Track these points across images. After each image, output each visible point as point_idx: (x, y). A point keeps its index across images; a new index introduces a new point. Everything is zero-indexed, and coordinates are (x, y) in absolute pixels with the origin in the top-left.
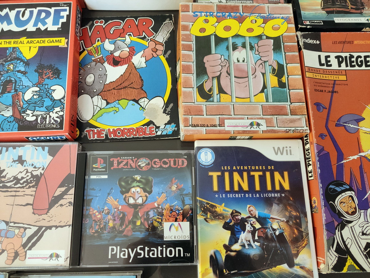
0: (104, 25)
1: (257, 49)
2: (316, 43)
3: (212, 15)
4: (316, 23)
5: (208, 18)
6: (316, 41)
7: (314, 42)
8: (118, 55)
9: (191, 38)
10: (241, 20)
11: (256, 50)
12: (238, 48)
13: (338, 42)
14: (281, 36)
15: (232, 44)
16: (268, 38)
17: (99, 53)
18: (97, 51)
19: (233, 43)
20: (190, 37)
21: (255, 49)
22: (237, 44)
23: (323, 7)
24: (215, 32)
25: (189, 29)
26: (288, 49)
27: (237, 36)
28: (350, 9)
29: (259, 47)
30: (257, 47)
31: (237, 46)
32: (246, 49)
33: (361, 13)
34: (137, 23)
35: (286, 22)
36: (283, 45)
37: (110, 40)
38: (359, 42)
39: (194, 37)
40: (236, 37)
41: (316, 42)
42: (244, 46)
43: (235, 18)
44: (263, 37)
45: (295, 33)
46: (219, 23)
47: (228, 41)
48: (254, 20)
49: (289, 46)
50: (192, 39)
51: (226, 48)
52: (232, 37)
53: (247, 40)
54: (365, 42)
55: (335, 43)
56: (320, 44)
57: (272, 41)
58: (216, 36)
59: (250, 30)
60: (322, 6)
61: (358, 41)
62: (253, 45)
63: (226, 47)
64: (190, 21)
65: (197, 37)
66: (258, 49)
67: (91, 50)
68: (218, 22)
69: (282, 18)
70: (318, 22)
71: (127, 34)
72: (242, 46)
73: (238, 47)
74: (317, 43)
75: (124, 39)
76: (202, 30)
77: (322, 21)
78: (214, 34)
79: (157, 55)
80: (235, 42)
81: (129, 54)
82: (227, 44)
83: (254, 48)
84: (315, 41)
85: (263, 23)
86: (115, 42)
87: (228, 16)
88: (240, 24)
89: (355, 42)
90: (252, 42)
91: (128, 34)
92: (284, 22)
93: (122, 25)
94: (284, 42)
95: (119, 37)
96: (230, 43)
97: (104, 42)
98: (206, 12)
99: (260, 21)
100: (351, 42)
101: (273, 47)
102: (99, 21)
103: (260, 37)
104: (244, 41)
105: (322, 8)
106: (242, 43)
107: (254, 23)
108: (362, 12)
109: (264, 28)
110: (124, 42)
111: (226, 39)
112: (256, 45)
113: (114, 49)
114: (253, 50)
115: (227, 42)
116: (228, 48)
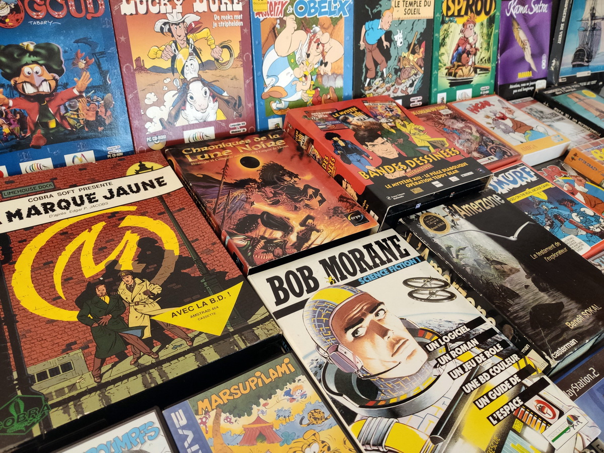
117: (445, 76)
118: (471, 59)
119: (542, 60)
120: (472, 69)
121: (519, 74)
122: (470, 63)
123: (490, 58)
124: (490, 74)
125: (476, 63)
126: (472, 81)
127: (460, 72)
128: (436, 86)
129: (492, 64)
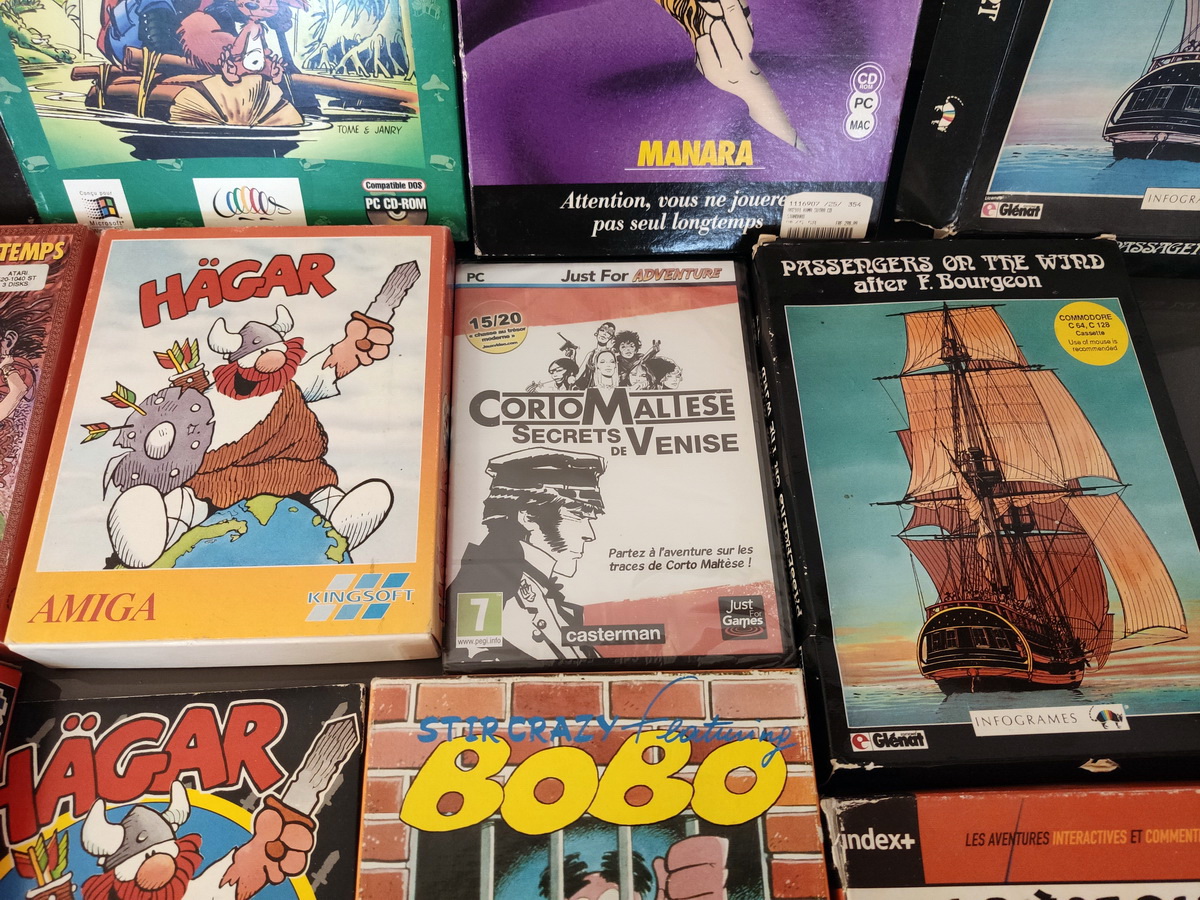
0: (97, 735)
1: (662, 886)
2: (900, 847)
3: (492, 733)
4: (900, 741)
5: (476, 745)
6: (898, 836)
7: (890, 841)
8: (132, 877)
9: (403, 844)
10: (602, 751)
11: (658, 889)
12: (588, 882)
13: (987, 839)
14: (760, 820)
15: (566, 863)
16: (709, 829)
17: (57, 865)
18: (53, 859)
19: (568, 859)
20: (399, 839)
21: (654, 884)
22: (583, 865)
23: (928, 662)
24: (498, 811)
25: (398, 799)
26: (788, 882)
27: (586, 824)
28: (1030, 669)
29: (670, 873)
30: (662, 874)
31: (586, 874)
32: (618, 883)
33: (1074, 686)
34: (222, 727)
35: (779, 752)
36: (769, 862)
37: (110, 805)
38: (1072, 837)
39: (415, 833)
40: (582, 829)
41: (899, 841)
42: (611, 873)
43: (581, 742)
44: (688, 824)
45: (815, 808)
46: (518, 765)
47: (549, 851)
48: (656, 749)
49: (792, 866)
50: (406, 848)
51: (541, 885)
52: (567, 829)
53: (627, 843)
54: (1096, 837)
55: (975, 840)
56: (916, 847)
57: (725, 843)
58: (502, 827)
59: (638, 795)
60: (925, 659)
61: (1067, 833)
62: (647, 864)
63: (538, 880)
64: (404, 764)
65: (425, 837)
66: (667, 883)
67: (28, 854)
68: (514, 762)
69: (766, 736)
70: (907, 734)
71: (177, 780)
72: (603, 874)
73: (586, 879)
74: (904, 846)
75: (166, 798)
76: (450, 803)
77: (922, 732)
78: (496, 821)
79: (286, 874)
80: (577, 856)
81: (177, 868)
82: (542, 866)
83: (649, 878)
84: (895, 839)
85: (688, 763)
86: (128, 815)
87: (556, 732)
88: (601, 769)
89: (1058, 838)
90: (643, 852)
91: (183, 775)
92: (772, 754)
93: (165, 737)
94: (771, 849)
95: (147, 791)
96: (557, 859)
97: (85, 816)
98: (471, 720)
99: (680, 751)
100: (1040, 838)
101: (726, 873)
102: (82, 718)
103: (674, 827)
104: (613, 848)
105: (923, 665)
106: (604, 858)
107: (656, 760)
108: (1077, 680)
109: (692, 784)
110: (160, 815)
111: (543, 841)
112: (659, 864)
113: (122, 846)
114: (649, 890)
115: (543, 853)
116: (545, 883)
117: (82, 107)
118: (254, 44)
119: (848, 92)
120: (275, 94)
121: (644, 145)
122: (254, 60)
123: (398, 49)
124: (415, 123)
125: (298, 62)
126: (294, 145)
127: (187, 99)
128: (40, 144)
129: (422, 77)
